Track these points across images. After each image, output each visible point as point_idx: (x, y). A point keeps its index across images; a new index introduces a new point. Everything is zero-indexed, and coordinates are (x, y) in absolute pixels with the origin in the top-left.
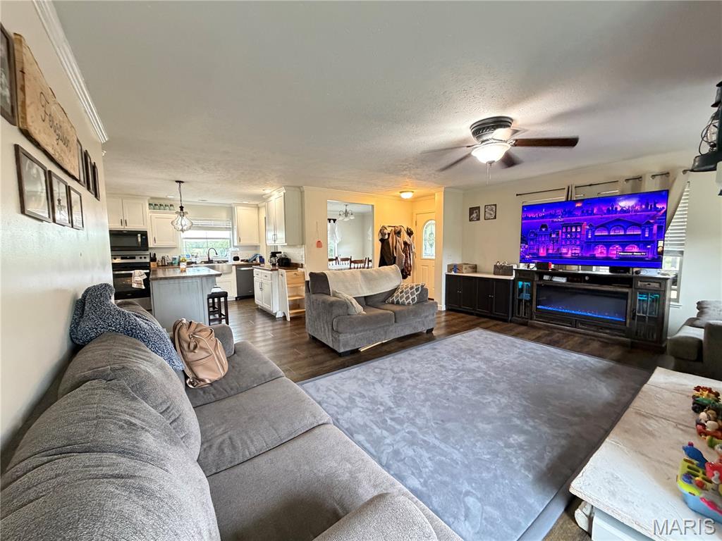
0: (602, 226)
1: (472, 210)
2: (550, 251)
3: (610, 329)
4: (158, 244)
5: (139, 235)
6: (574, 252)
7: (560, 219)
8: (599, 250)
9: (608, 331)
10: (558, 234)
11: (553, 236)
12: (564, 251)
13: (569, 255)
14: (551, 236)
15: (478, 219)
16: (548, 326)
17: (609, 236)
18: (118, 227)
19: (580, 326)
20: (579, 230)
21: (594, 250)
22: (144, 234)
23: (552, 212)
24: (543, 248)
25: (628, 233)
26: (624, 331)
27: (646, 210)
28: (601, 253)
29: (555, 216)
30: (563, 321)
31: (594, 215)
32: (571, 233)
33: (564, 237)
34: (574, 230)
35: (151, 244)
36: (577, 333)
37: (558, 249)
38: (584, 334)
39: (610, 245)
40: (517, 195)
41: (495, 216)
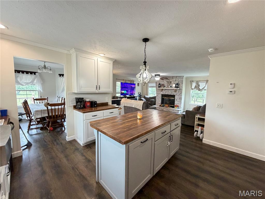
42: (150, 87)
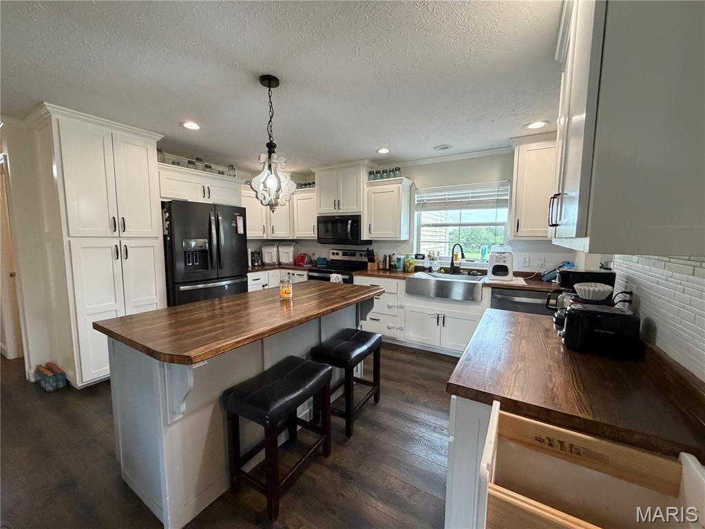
4: (374, 235)
5: (350, 222)
18: (329, 210)
22: (356, 220)
35: (365, 236)
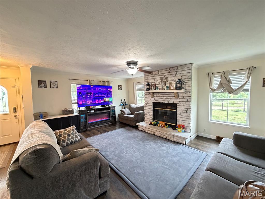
0: (97, 94)
1: (40, 82)
2: (83, 102)
3: (107, 122)
6: (90, 102)
7: (87, 91)
8: (97, 101)
9: (107, 123)
10: (85, 96)
11: (84, 97)
12: (88, 102)
13: (89, 103)
14: (83, 97)
15: (46, 87)
16: (93, 128)
17: (99, 97)
19: (101, 124)
20: (91, 95)
21: (96, 101)
23: (84, 88)
24: (81, 101)
25: (102, 96)
26: (110, 121)
27: (106, 90)
28: (97, 102)
29: (85, 90)
30: (97, 124)
31: (96, 90)
32: (89, 96)
33: (87, 97)
34: (90, 95)
36: (102, 126)
37: (86, 101)
38: (103, 126)
39: (99, 99)
40: (69, 79)
41: (57, 87)
42: (138, 90)
